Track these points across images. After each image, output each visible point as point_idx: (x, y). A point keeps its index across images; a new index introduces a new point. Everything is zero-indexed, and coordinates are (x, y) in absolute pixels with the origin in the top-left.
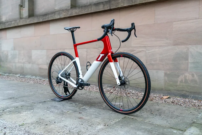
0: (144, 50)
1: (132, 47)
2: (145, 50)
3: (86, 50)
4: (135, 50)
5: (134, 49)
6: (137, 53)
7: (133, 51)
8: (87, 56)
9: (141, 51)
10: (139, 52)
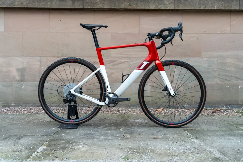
0: (127, 61)
1: (112, 57)
2: (129, 61)
3: (38, 58)
4: (117, 61)
5: (115, 60)
6: (119, 64)
7: (114, 62)
8: (40, 67)
9: (123, 62)
10: (121, 63)
